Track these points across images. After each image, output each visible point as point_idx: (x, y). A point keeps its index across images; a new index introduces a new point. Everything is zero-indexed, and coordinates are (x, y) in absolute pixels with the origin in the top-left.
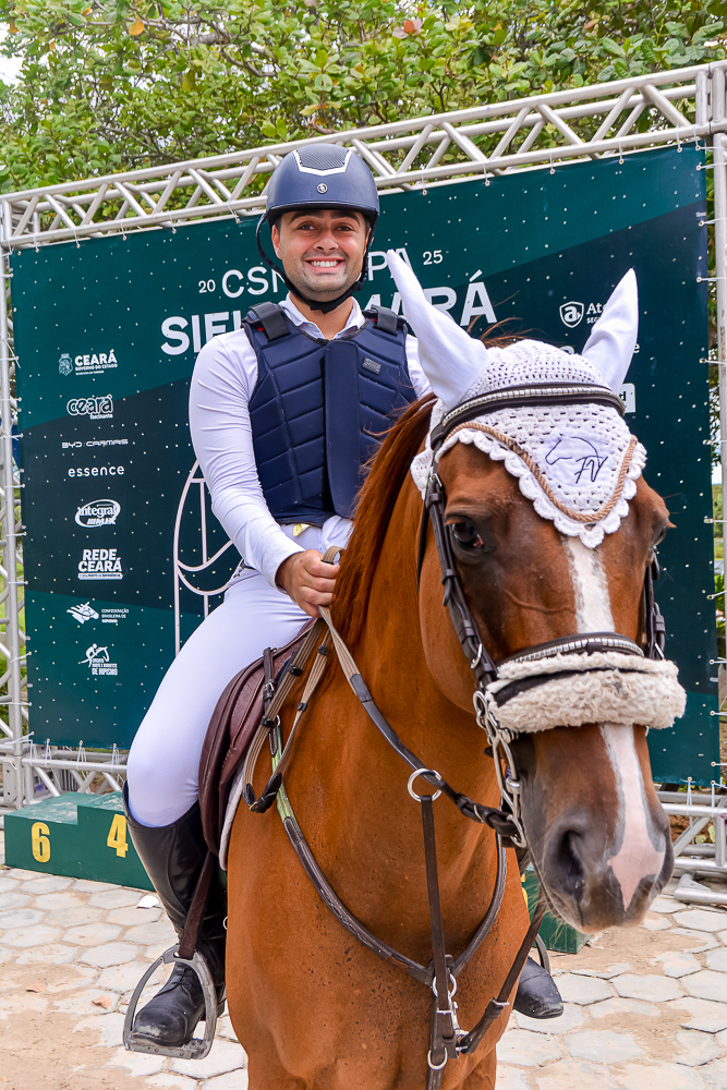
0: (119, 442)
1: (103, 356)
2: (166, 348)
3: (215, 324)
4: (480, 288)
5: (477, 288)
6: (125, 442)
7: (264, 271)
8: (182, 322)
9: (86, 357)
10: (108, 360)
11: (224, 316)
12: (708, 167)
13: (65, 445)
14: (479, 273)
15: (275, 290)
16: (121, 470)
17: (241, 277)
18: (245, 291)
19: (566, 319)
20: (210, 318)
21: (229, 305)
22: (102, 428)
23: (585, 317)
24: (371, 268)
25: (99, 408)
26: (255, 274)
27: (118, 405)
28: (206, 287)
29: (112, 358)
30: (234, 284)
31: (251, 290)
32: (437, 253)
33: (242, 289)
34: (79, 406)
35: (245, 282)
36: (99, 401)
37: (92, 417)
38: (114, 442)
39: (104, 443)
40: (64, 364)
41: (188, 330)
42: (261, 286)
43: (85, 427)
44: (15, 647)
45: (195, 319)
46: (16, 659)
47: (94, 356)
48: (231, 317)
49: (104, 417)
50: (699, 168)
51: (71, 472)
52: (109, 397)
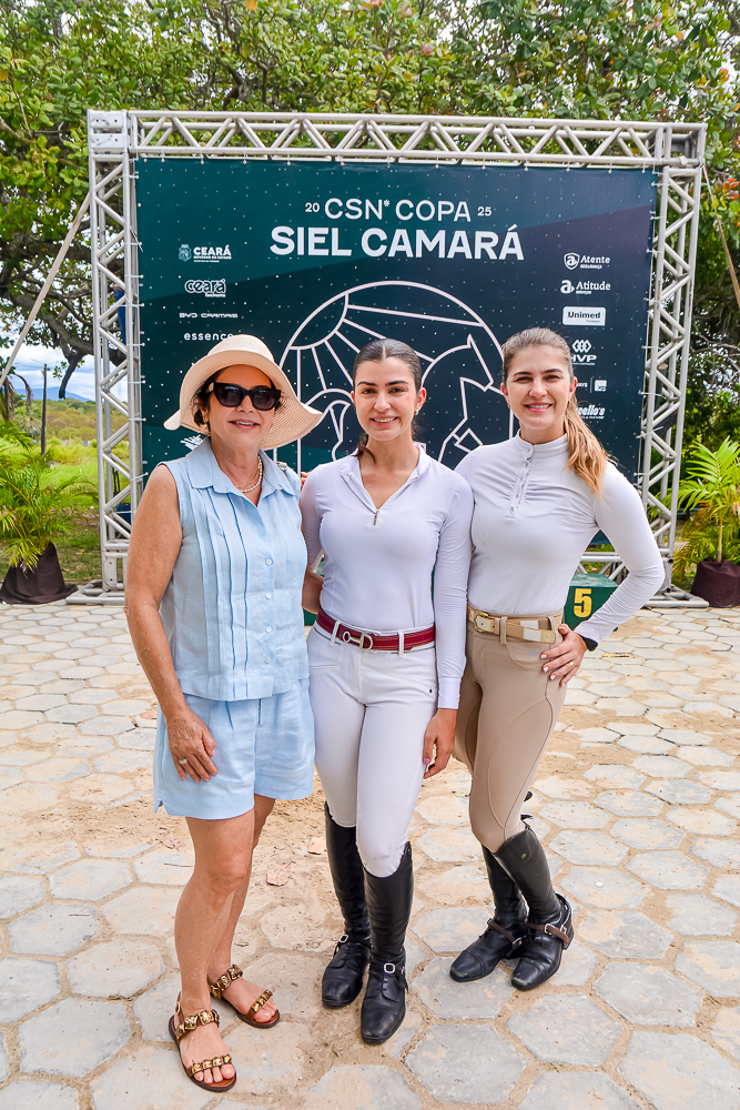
0: (230, 316)
1: (219, 250)
2: (274, 249)
3: (316, 235)
4: (515, 236)
5: (512, 236)
6: (235, 316)
7: (359, 202)
8: (290, 232)
9: (204, 249)
10: (223, 253)
11: (325, 231)
12: (658, 185)
13: (182, 315)
14: (515, 226)
15: (367, 217)
17: (340, 204)
18: (343, 215)
19: (568, 264)
20: (312, 231)
21: (330, 224)
22: (216, 305)
23: (580, 264)
24: (441, 212)
25: (215, 289)
26: (352, 204)
27: (230, 287)
28: (311, 208)
29: (227, 251)
30: (334, 209)
31: (348, 215)
32: (488, 209)
33: (340, 213)
34: (194, 286)
35: (344, 208)
36: (214, 284)
37: (207, 295)
38: (226, 316)
39: (217, 315)
40: (184, 251)
41: (294, 237)
42: (357, 213)
43: (200, 302)
44: (134, 470)
45: (301, 230)
46: (135, 478)
47: (211, 249)
48: (330, 232)
49: (218, 296)
50: (653, 184)
51: (187, 336)
52: (223, 281)
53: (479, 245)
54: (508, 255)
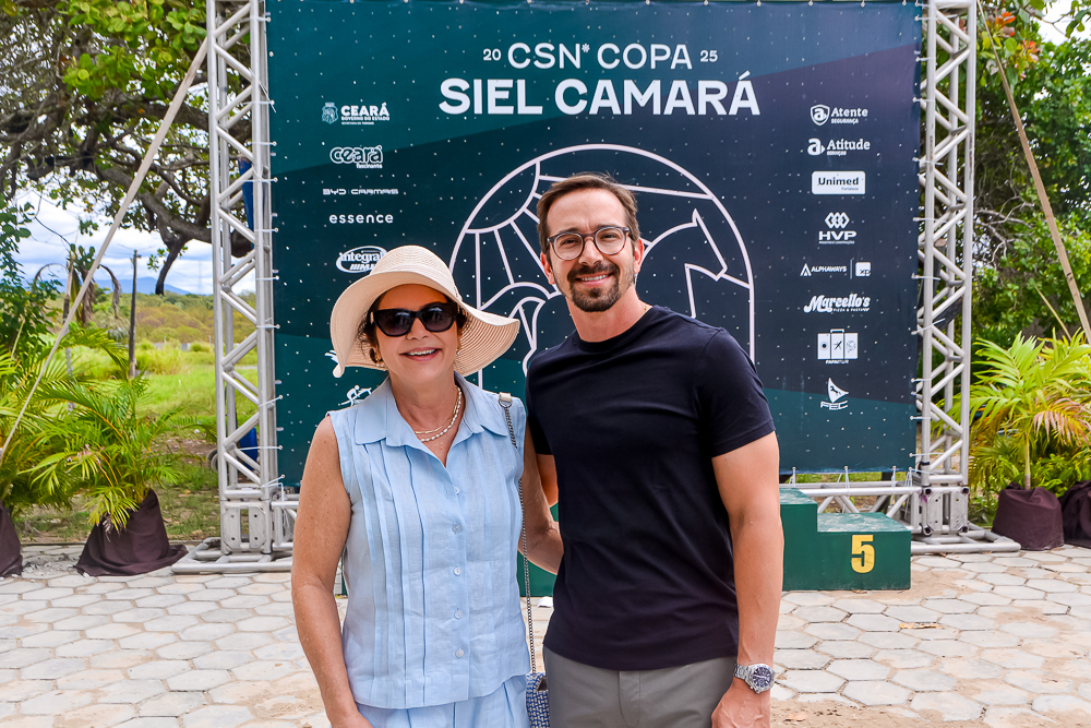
0: (388, 191)
1: (374, 109)
2: (444, 107)
3: (497, 89)
4: (748, 85)
5: (744, 85)
6: (395, 191)
7: (551, 48)
8: (464, 85)
9: (354, 108)
10: (381, 113)
11: (509, 83)
12: (923, 19)
13: (327, 192)
14: (747, 74)
15: (562, 66)
16: (389, 219)
17: (528, 50)
18: (532, 63)
19: (815, 118)
20: (492, 84)
21: (515, 75)
22: (371, 178)
23: (830, 118)
24: (654, 58)
25: (368, 158)
26: (542, 50)
27: (388, 156)
28: (490, 55)
29: (384, 110)
30: (520, 56)
31: (537, 63)
32: (713, 53)
33: (528, 61)
34: (342, 155)
35: (532, 55)
36: (367, 152)
37: (359, 166)
38: (383, 192)
39: (371, 192)
40: (329, 112)
41: (470, 93)
42: (548, 61)
43: (350, 175)
44: (264, 393)
45: (478, 83)
46: (265, 403)
47: (364, 108)
48: (515, 85)
49: (372, 167)
50: (917, 18)
51: (333, 219)
52: (379, 148)
53: (703, 98)
54: (739, 109)
